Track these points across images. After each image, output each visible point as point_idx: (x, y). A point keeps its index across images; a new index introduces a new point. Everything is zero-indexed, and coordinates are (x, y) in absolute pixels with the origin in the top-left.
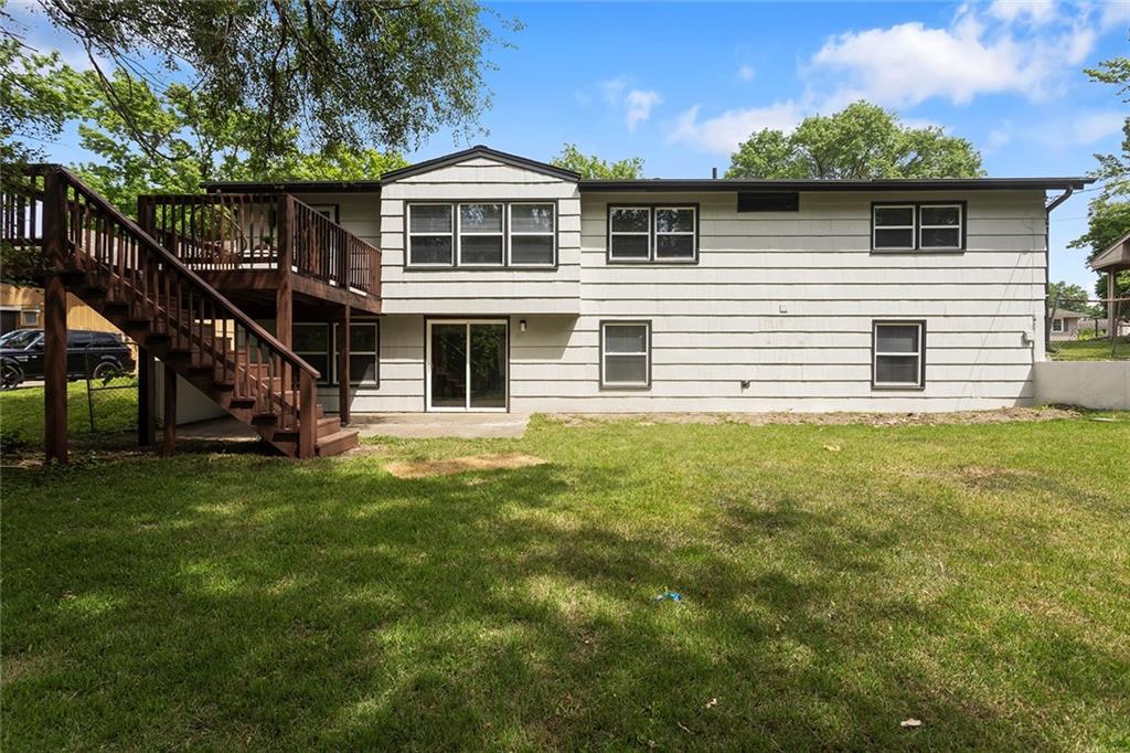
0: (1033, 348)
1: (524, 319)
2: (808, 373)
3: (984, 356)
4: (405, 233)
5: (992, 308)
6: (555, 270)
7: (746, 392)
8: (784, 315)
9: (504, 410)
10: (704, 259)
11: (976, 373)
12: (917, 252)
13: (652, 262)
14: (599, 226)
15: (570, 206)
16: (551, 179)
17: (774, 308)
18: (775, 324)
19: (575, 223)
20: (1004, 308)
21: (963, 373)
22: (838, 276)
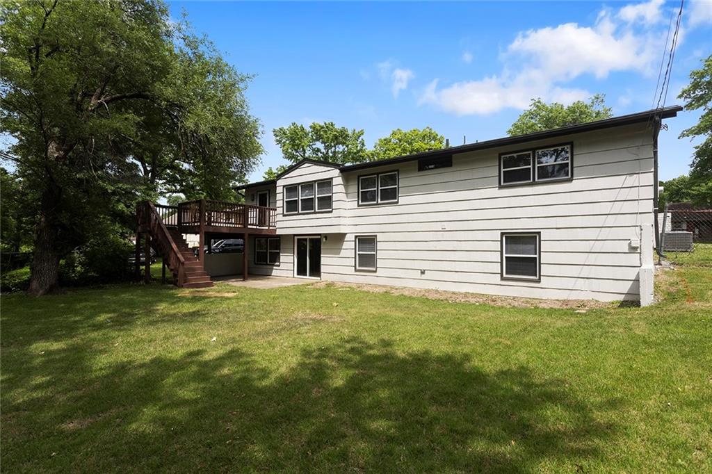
0: (640, 253)
1: (326, 236)
2: (458, 266)
3: (592, 259)
4: (283, 200)
5: (599, 221)
6: (331, 212)
7: (423, 277)
8: (444, 230)
9: (319, 278)
10: (402, 200)
11: (586, 272)
12: (534, 184)
13: (377, 204)
14: (354, 188)
15: (338, 181)
16: (329, 169)
17: (438, 226)
18: (440, 236)
19: (342, 188)
20: (610, 221)
21: (574, 271)
22: (477, 204)
